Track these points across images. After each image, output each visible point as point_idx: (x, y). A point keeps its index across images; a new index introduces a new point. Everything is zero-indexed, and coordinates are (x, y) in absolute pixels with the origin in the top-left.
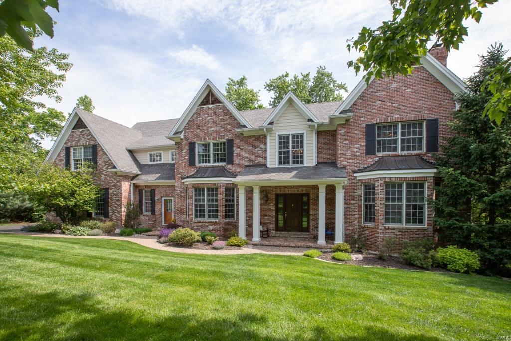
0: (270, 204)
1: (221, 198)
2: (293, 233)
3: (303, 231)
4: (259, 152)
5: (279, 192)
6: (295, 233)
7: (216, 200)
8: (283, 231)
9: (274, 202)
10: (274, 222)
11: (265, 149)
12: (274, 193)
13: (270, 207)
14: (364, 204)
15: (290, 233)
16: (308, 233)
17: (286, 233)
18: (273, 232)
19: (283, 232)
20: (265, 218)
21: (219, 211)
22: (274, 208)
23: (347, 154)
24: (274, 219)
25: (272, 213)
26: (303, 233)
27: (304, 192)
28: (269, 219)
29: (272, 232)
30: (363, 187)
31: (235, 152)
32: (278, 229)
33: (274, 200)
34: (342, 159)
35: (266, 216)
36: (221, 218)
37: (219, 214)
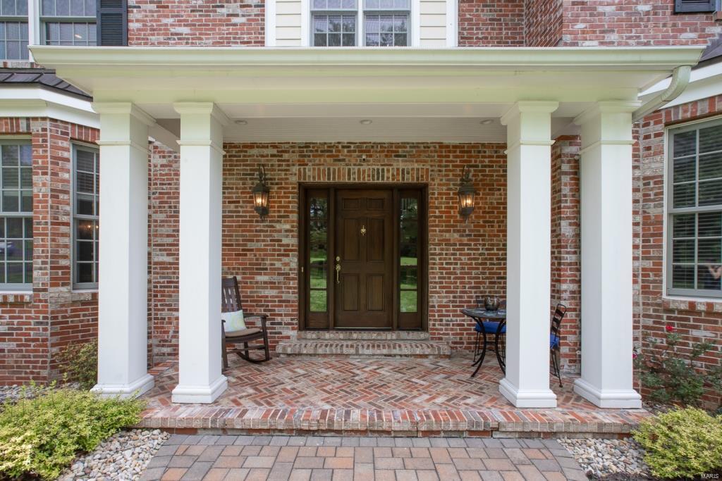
0: (278, 226)
1: (45, 190)
2: (365, 335)
3: (400, 328)
4: (234, 20)
5: (313, 175)
6: (374, 335)
7: (28, 203)
8: (327, 329)
9: (294, 217)
10: (293, 296)
11: (256, 11)
12: (294, 179)
13: (276, 236)
14: (669, 215)
15: (355, 335)
16: (422, 335)
17: (341, 336)
18: (290, 337)
19: (327, 335)
20: (260, 278)
21: (37, 251)
22: (292, 241)
23: (600, 9)
24: (294, 284)
25: (285, 259)
26: (404, 334)
27: (409, 179)
28: (272, 285)
29: (285, 333)
30: (666, 143)
31: (135, 15)
32: (306, 322)
33: (294, 206)
34: (580, 26)
35: (262, 270)
36: (47, 279)
37: (37, 263)
